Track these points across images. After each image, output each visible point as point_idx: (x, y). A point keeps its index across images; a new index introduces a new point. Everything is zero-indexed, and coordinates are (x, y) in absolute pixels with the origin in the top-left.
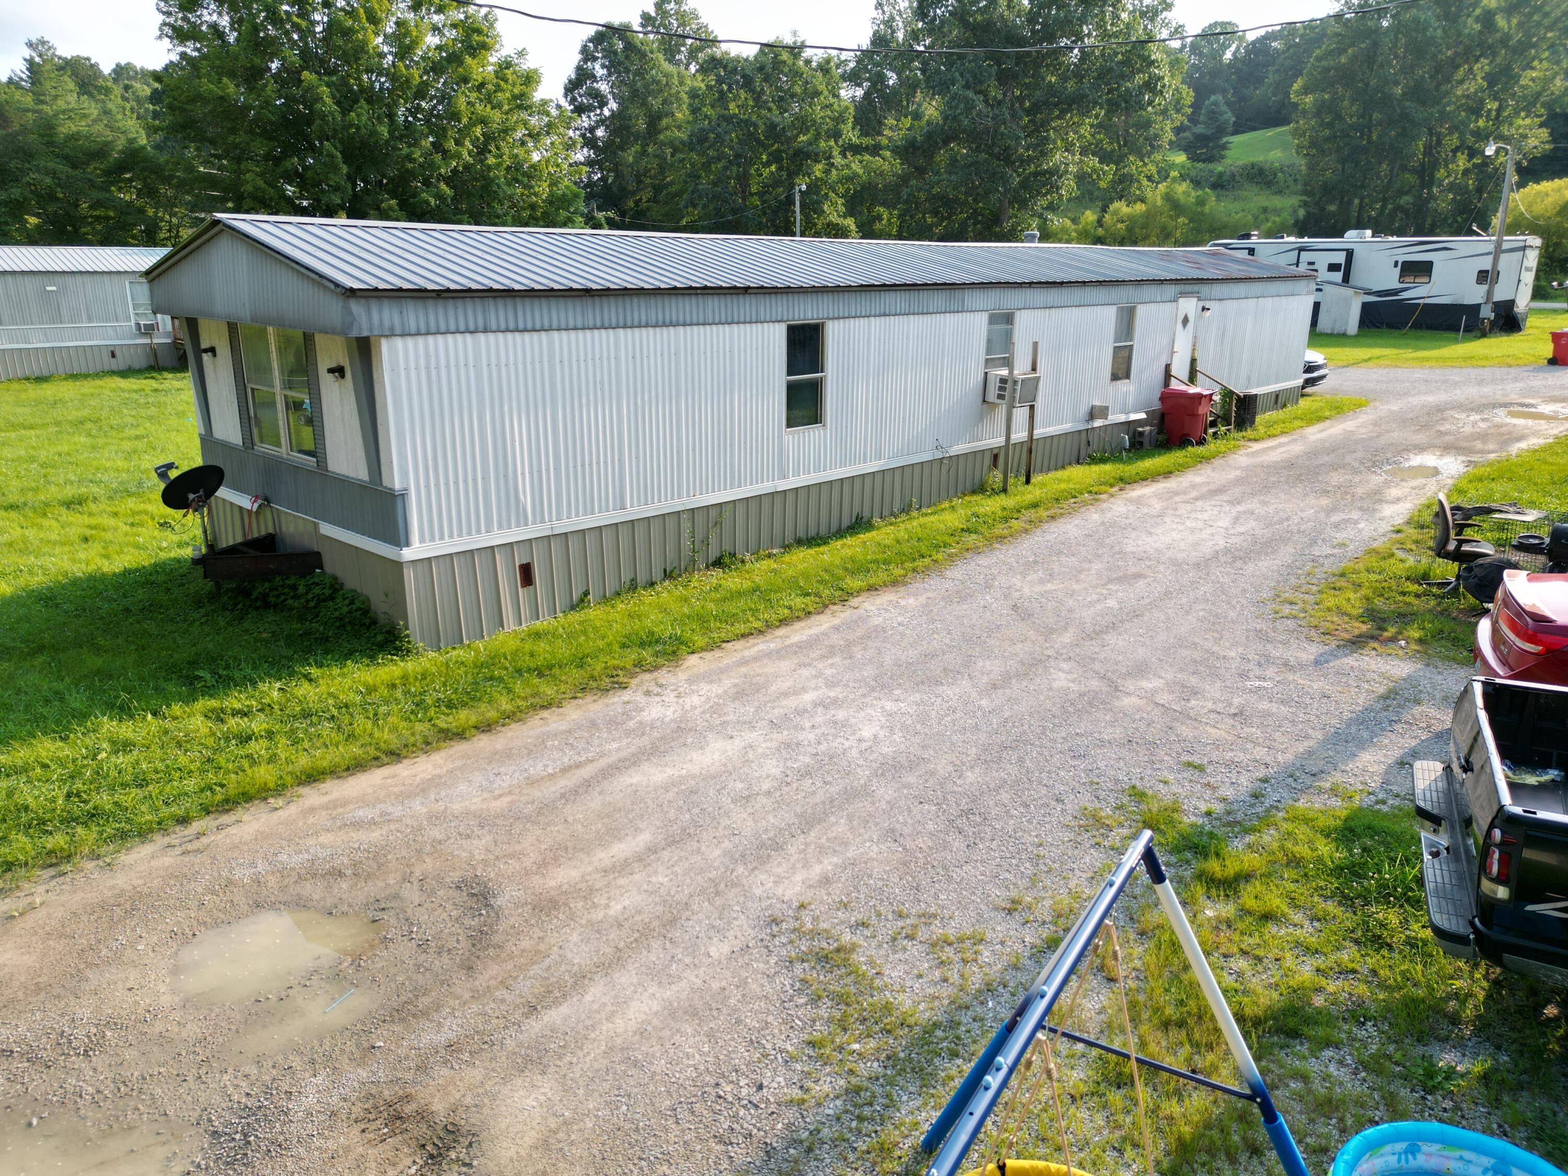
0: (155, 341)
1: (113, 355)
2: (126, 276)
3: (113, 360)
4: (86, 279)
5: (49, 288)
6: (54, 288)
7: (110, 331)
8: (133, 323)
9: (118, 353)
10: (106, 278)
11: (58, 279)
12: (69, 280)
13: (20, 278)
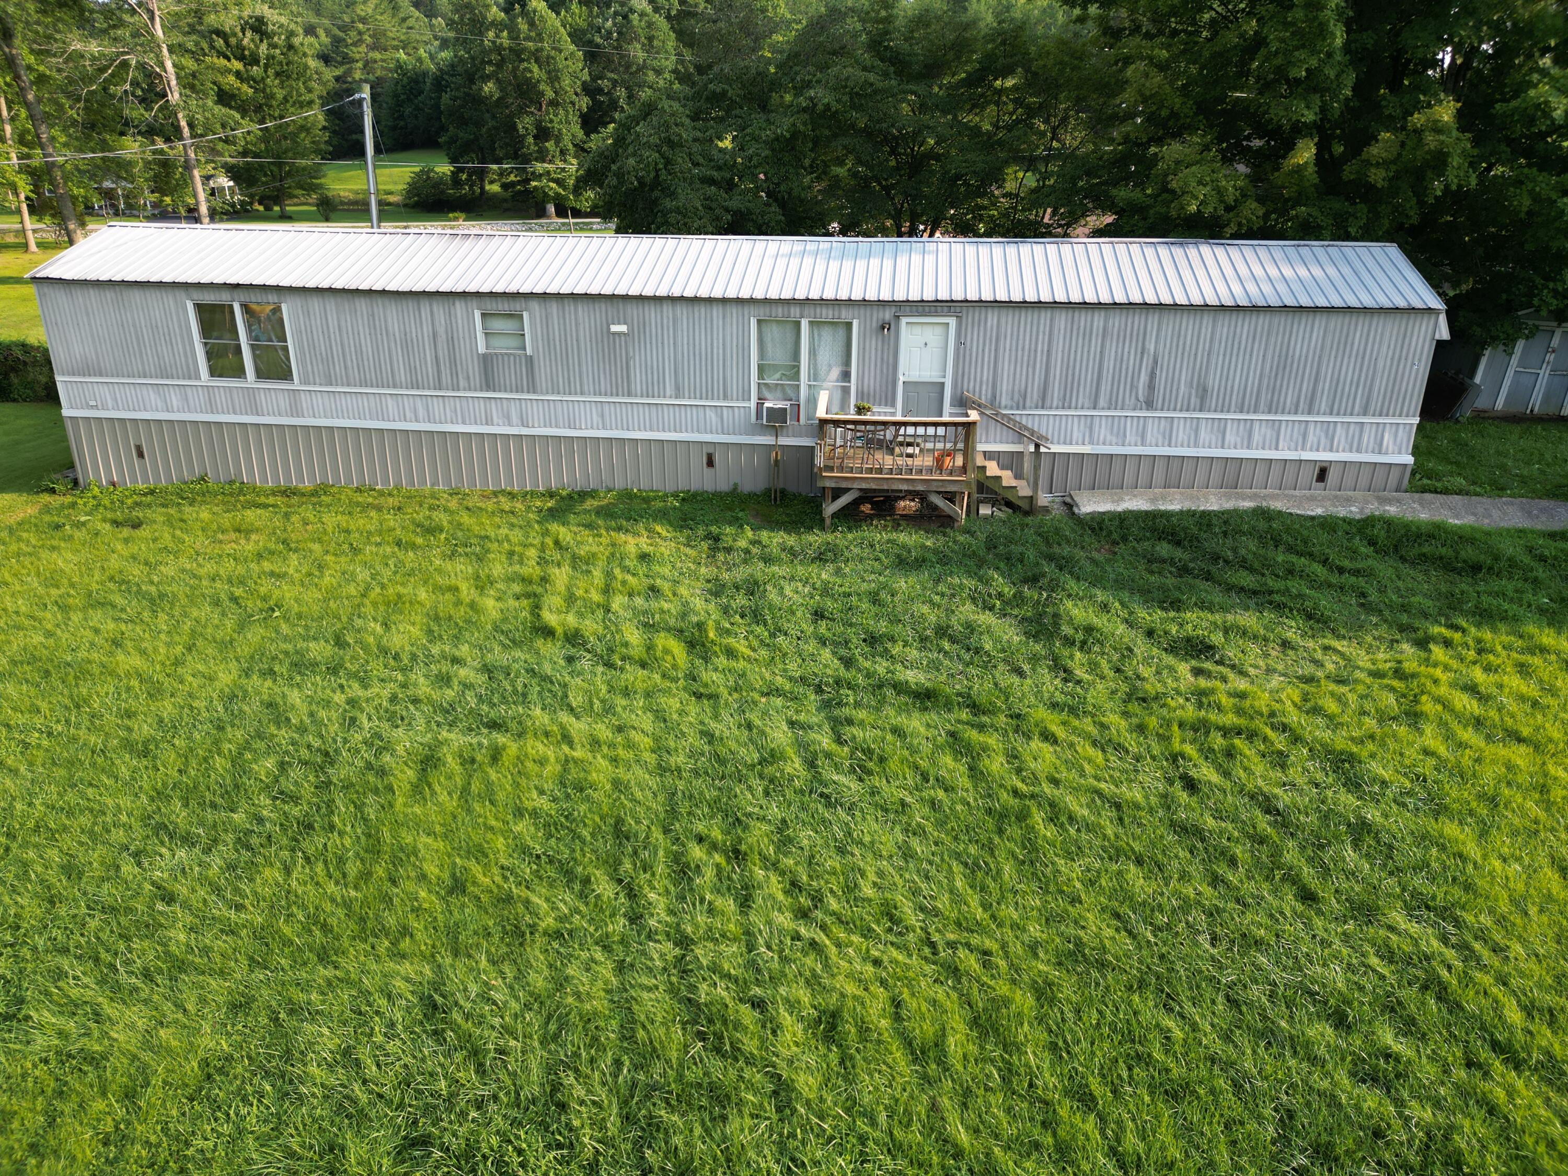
0: (784, 441)
1: (710, 463)
2: (752, 309)
3: (708, 472)
4: (681, 311)
5: (615, 328)
6: (623, 328)
7: (711, 415)
8: (753, 404)
9: (717, 459)
10: (717, 311)
11: (633, 310)
12: (652, 313)
13: (570, 307)
